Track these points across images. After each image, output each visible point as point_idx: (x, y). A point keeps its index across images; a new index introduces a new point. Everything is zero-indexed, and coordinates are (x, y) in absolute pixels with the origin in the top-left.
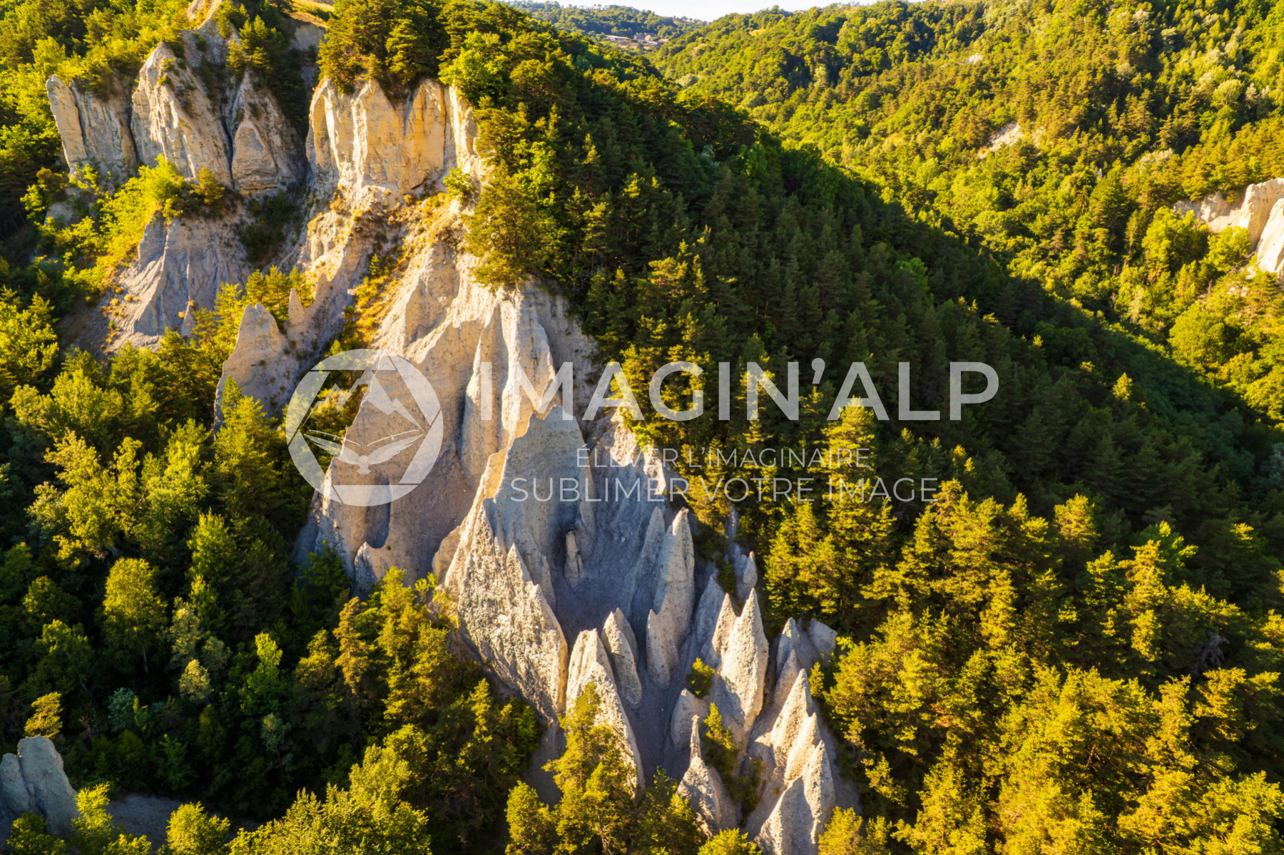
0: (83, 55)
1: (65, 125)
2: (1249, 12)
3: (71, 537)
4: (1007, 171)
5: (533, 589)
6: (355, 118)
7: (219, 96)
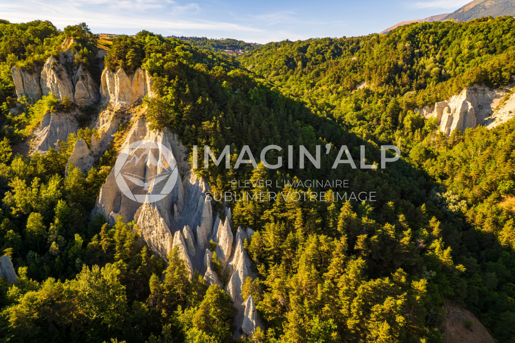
0: (25, 60)
1: (17, 82)
2: (444, 45)
3: (16, 208)
4: (360, 98)
5: (162, 220)
6: (115, 80)
7: (71, 73)
